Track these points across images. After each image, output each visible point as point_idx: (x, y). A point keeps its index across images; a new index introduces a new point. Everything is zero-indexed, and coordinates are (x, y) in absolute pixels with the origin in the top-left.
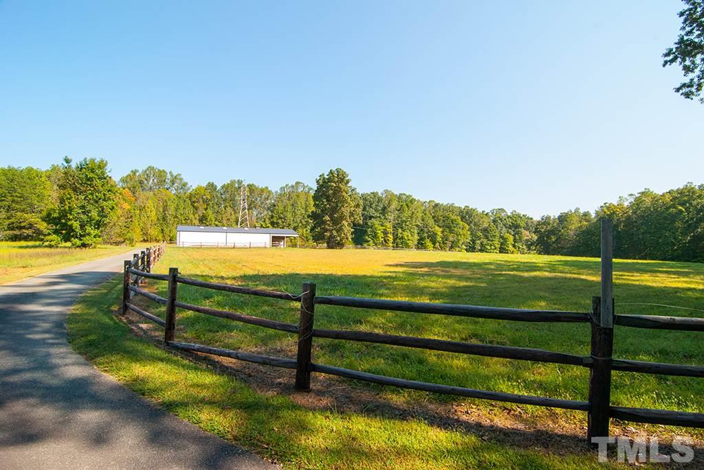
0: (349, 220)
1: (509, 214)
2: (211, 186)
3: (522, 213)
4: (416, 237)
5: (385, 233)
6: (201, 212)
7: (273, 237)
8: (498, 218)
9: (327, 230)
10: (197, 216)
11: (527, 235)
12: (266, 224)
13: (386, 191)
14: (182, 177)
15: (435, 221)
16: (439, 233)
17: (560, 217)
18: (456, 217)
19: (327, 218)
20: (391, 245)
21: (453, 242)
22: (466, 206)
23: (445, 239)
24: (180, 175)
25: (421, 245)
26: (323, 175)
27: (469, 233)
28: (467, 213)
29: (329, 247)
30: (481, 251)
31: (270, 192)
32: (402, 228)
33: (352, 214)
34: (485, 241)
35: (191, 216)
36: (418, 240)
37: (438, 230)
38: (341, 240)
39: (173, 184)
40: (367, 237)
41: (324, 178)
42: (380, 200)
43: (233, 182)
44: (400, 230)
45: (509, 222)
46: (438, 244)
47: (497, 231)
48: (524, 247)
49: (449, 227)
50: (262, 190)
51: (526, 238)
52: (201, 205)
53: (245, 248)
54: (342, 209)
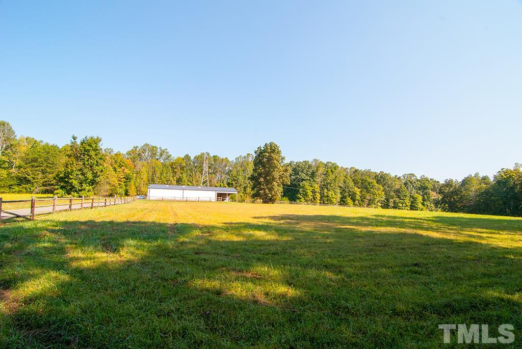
0: (278, 181)
1: (419, 178)
2: (187, 157)
3: (430, 177)
4: (339, 196)
5: (314, 192)
6: (178, 175)
7: (218, 193)
8: (409, 182)
9: (261, 189)
10: (175, 178)
11: (434, 196)
13: (315, 160)
15: (355, 183)
16: (358, 193)
17: (463, 181)
18: (372, 181)
19: (262, 180)
20: (319, 202)
21: (370, 200)
22: (381, 172)
23: (363, 198)
24: (166, 149)
25: (343, 202)
26: (260, 147)
27: (383, 193)
28: (382, 177)
29: (264, 202)
30: (394, 207)
31: (228, 161)
32: (327, 188)
33: (281, 177)
34: (397, 200)
35: (171, 178)
36: (341, 198)
37: (357, 191)
38: (272, 196)
39: (161, 156)
40: (299, 195)
41: (261, 150)
42: (310, 167)
43: (203, 154)
44: (326, 190)
45: (418, 184)
46: (357, 202)
47: (408, 192)
48: (432, 205)
49: (367, 188)
50: (223, 160)
51: (433, 197)
52: (178, 171)
53: (195, 202)
54: (273, 173)
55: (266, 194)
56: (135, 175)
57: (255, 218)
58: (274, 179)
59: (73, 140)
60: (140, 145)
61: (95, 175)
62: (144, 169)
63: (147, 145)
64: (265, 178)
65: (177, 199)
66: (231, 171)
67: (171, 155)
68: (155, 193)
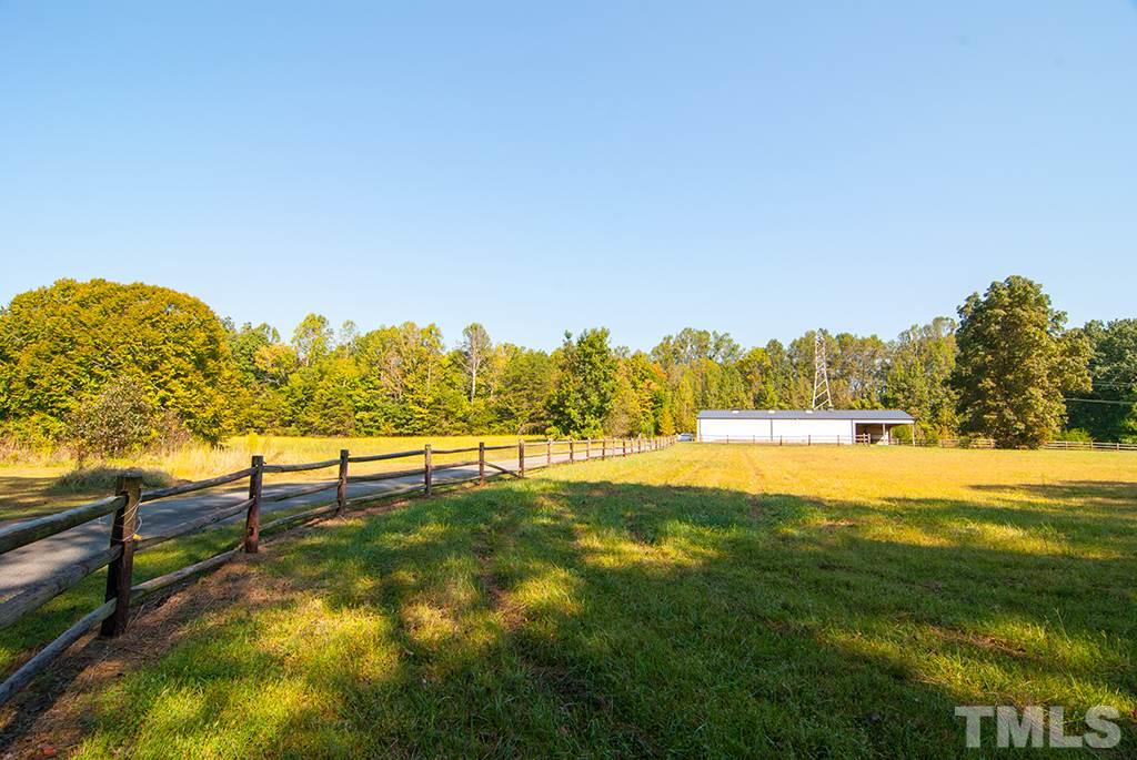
0: (1047, 384)
2: (774, 345)
6: (757, 386)
7: (857, 424)
9: (988, 410)
10: (750, 394)
12: (872, 403)
14: (731, 337)
19: (988, 383)
24: (727, 334)
26: (975, 295)
29: (1001, 445)
33: (1055, 371)
35: (742, 395)
38: (1028, 428)
39: (718, 349)
41: (977, 302)
43: (811, 335)
50: (863, 343)
52: (756, 377)
53: (801, 445)
54: (1027, 361)
55: (1007, 424)
56: (669, 394)
57: (978, 487)
58: (1029, 380)
59: (566, 340)
60: (675, 332)
61: (604, 399)
62: (685, 381)
63: (688, 331)
64: (997, 379)
65: (758, 440)
66: (889, 368)
67: (738, 346)
68: (712, 428)
